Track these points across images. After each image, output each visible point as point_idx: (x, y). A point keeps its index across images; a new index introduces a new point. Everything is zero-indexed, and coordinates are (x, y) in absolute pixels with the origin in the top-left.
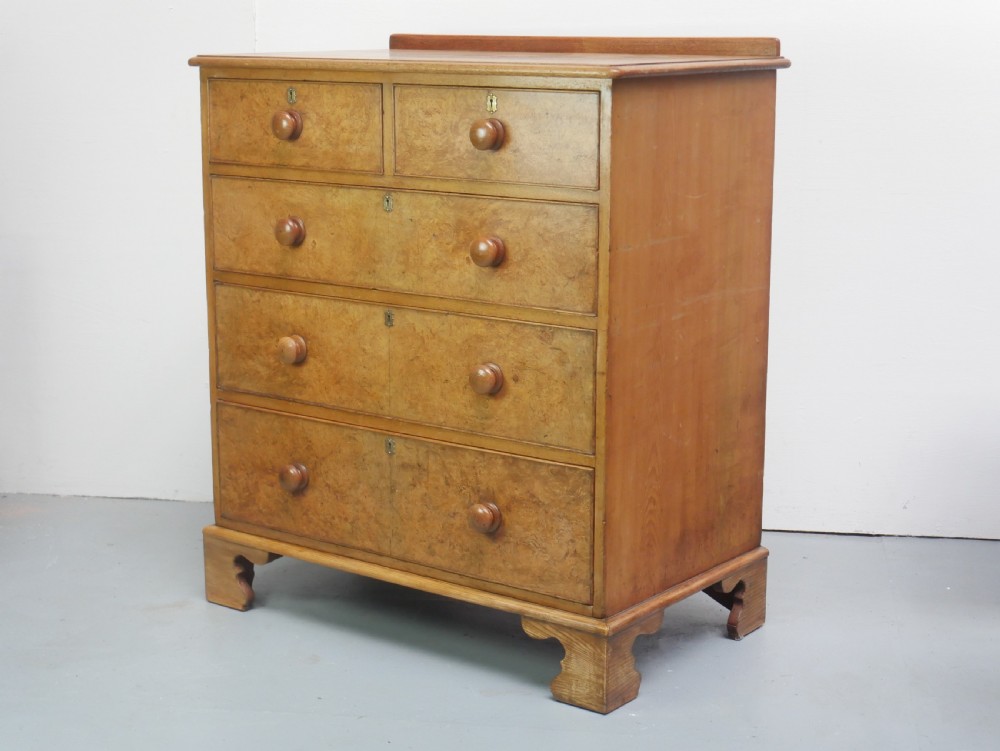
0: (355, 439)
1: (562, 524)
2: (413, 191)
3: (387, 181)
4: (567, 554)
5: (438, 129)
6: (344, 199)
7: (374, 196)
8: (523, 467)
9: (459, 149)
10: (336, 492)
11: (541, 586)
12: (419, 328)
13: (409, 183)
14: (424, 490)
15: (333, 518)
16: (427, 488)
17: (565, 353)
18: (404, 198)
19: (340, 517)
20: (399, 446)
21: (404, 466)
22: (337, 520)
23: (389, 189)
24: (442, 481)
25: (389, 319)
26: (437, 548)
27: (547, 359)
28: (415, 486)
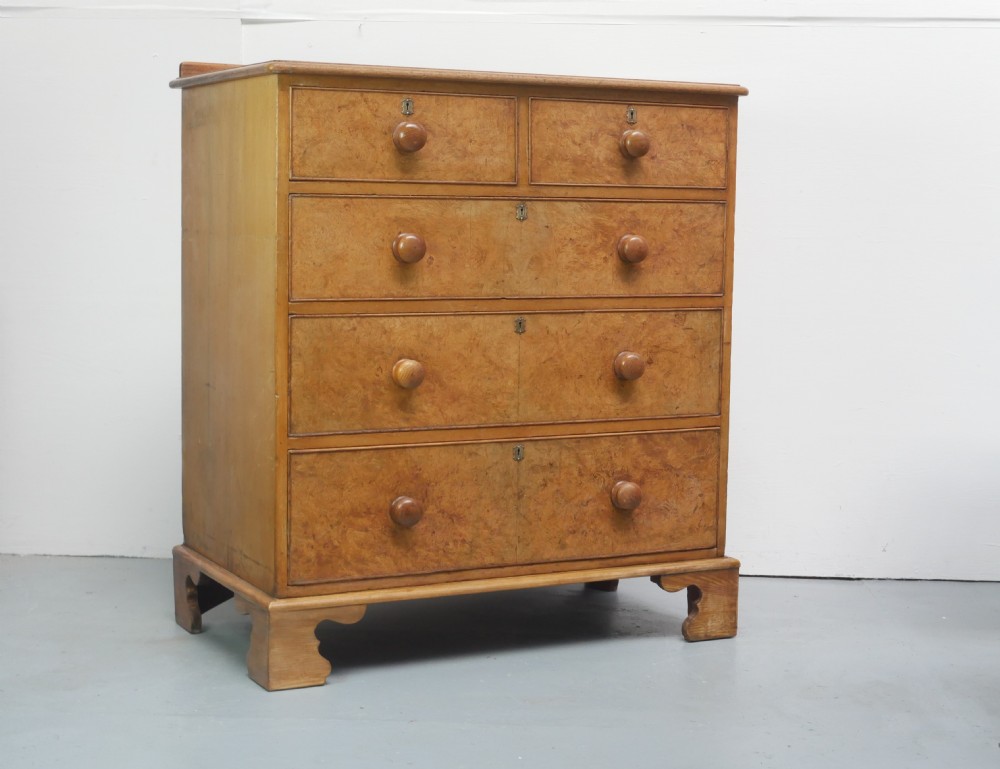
0: (476, 454)
1: (693, 482)
2: (552, 200)
3: (523, 190)
4: (696, 509)
5: (578, 140)
6: (469, 211)
7: (506, 207)
8: (658, 440)
9: (598, 159)
10: (451, 517)
11: (672, 544)
12: (553, 328)
13: (545, 192)
14: (556, 487)
15: (447, 544)
16: (559, 484)
17: (696, 332)
18: (540, 207)
19: (455, 541)
20: (530, 450)
21: (534, 469)
22: (451, 545)
23: (523, 200)
24: (576, 473)
25: (520, 327)
26: (568, 541)
27: (680, 338)
28: (545, 485)
